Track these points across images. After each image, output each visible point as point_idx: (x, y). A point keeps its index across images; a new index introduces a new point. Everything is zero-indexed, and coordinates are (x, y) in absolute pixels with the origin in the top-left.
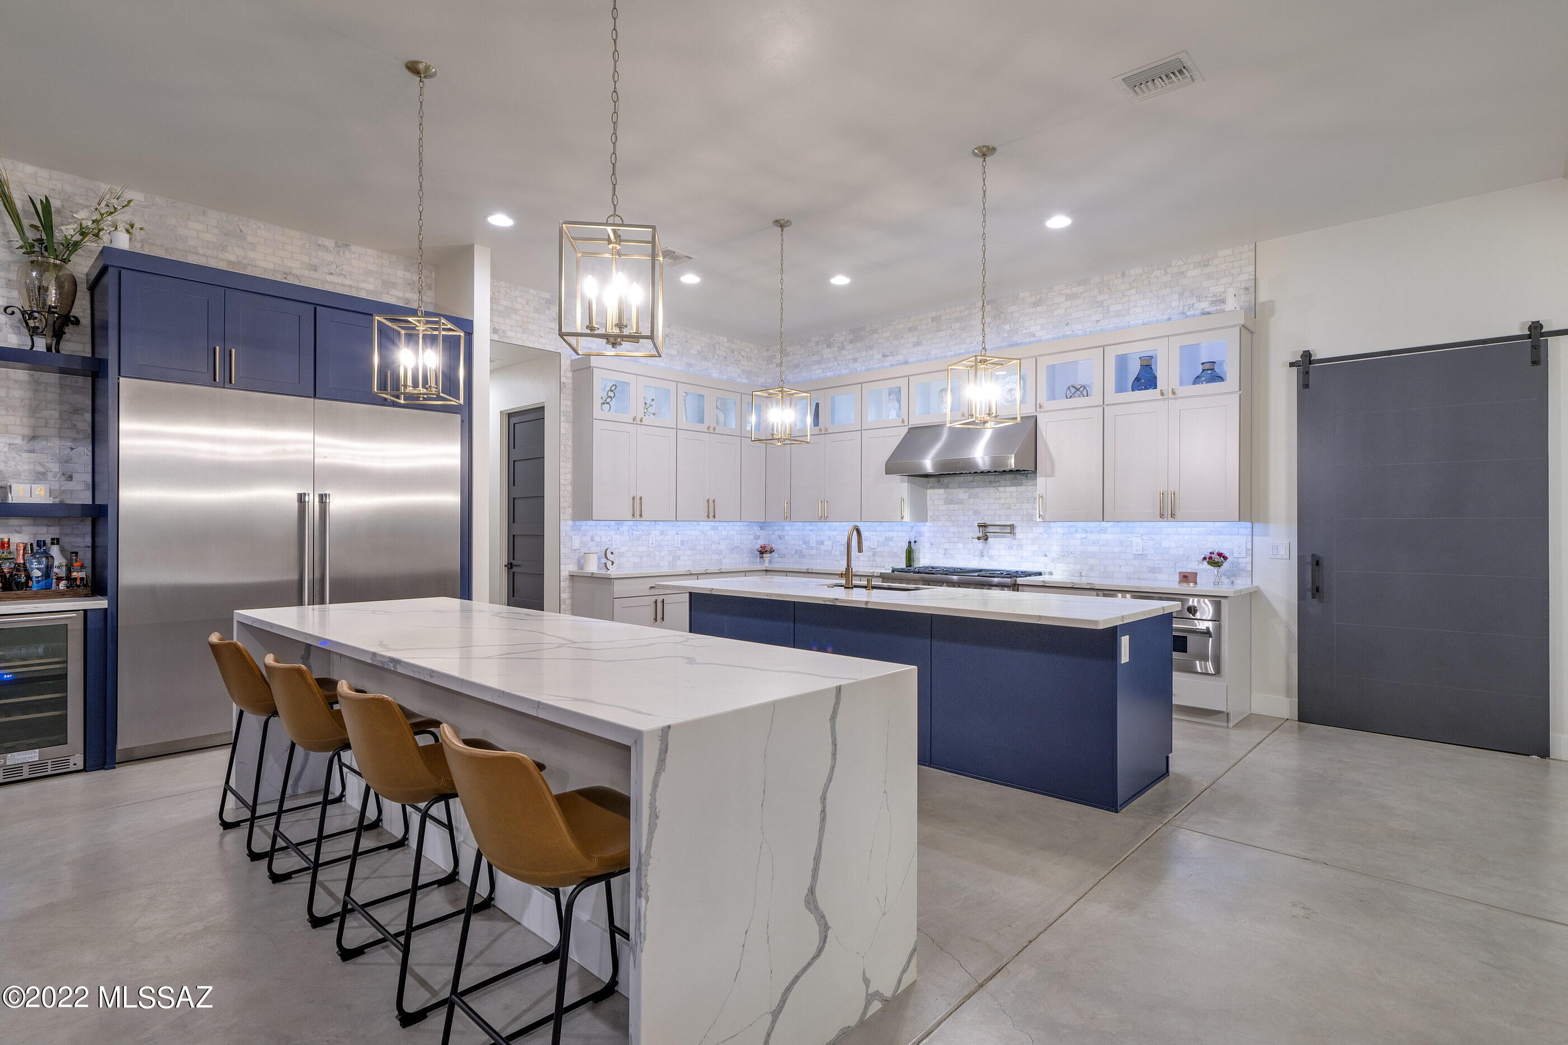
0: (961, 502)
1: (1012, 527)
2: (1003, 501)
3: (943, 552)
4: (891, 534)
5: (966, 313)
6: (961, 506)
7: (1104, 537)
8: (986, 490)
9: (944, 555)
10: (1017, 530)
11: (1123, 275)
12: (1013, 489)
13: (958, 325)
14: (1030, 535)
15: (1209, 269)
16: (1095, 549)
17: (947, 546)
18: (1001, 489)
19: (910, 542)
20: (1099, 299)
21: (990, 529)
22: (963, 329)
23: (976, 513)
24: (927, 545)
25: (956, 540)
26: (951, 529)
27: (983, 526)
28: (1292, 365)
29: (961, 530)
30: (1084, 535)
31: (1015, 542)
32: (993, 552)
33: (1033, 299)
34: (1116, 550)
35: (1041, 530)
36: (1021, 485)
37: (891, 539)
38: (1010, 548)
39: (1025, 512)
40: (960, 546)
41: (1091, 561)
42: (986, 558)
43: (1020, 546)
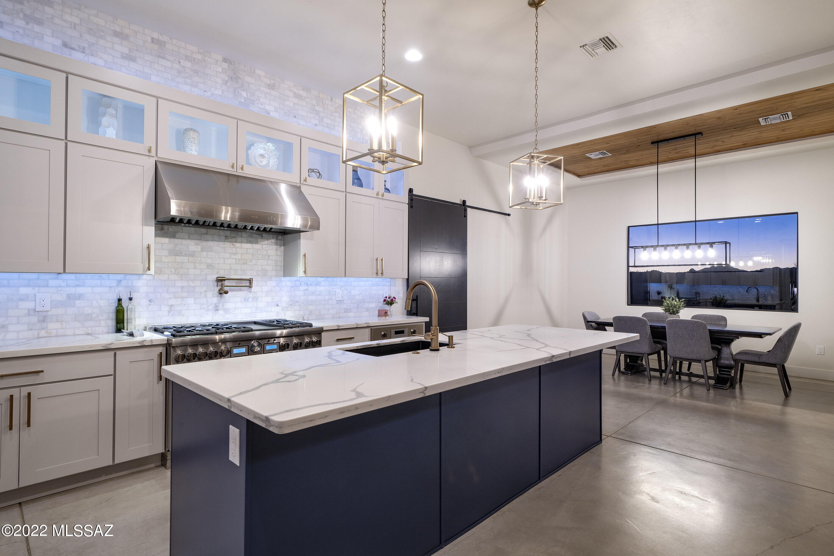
0: (192, 254)
1: (250, 281)
2: (239, 257)
3: (167, 308)
4: (80, 290)
5: (200, 57)
6: (191, 259)
7: (319, 288)
8: (221, 244)
9: (169, 312)
10: (254, 283)
11: (332, 100)
12: (249, 246)
13: (188, 64)
14: (265, 289)
16: (313, 298)
17: (172, 302)
18: (238, 245)
19: (120, 300)
20: (317, 108)
21: (226, 283)
22: (196, 72)
23: (210, 266)
24: (145, 302)
25: (185, 294)
26: (179, 284)
27: (220, 280)
29: (191, 284)
30: (306, 287)
31: (250, 295)
32: (229, 306)
33: (268, 82)
34: (327, 298)
35: (273, 283)
36: (257, 243)
37: (80, 297)
38: (246, 300)
39: (260, 268)
40: (191, 301)
41: (311, 307)
42: (221, 312)
43: (255, 299)
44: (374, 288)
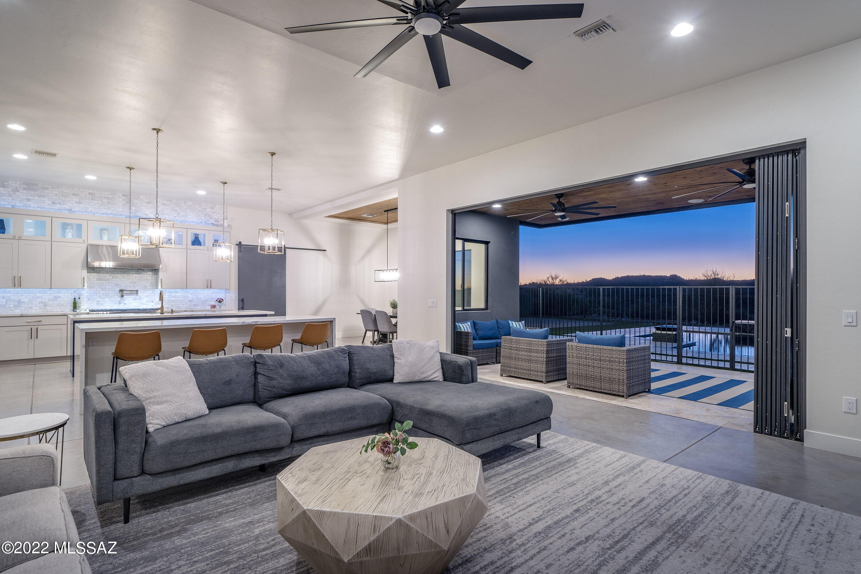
0: (108, 280)
1: (137, 291)
2: (131, 280)
3: (96, 302)
4: (59, 295)
5: (111, 196)
6: (107, 282)
7: (177, 294)
8: (122, 275)
9: (97, 304)
10: (139, 292)
11: (185, 203)
12: (137, 275)
13: (106, 200)
14: (145, 294)
15: (214, 210)
16: (174, 299)
17: (99, 300)
18: (131, 275)
19: (75, 299)
20: (176, 208)
21: (125, 292)
22: (109, 203)
23: (116, 285)
24: (86, 299)
25: (105, 297)
26: (103, 292)
27: (121, 291)
28: (237, 245)
29: (107, 292)
30: (169, 294)
31: (138, 297)
32: (125, 302)
33: (147, 201)
34: (182, 299)
35: (150, 292)
36: (141, 274)
37: (59, 297)
38: (135, 299)
39: (143, 285)
40: (107, 299)
41: (172, 303)
42: (122, 304)
43: (140, 299)
44: (214, 294)
